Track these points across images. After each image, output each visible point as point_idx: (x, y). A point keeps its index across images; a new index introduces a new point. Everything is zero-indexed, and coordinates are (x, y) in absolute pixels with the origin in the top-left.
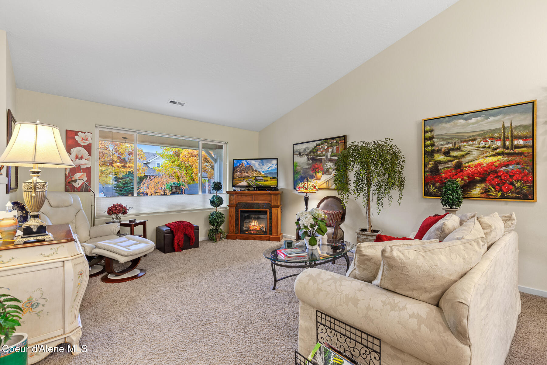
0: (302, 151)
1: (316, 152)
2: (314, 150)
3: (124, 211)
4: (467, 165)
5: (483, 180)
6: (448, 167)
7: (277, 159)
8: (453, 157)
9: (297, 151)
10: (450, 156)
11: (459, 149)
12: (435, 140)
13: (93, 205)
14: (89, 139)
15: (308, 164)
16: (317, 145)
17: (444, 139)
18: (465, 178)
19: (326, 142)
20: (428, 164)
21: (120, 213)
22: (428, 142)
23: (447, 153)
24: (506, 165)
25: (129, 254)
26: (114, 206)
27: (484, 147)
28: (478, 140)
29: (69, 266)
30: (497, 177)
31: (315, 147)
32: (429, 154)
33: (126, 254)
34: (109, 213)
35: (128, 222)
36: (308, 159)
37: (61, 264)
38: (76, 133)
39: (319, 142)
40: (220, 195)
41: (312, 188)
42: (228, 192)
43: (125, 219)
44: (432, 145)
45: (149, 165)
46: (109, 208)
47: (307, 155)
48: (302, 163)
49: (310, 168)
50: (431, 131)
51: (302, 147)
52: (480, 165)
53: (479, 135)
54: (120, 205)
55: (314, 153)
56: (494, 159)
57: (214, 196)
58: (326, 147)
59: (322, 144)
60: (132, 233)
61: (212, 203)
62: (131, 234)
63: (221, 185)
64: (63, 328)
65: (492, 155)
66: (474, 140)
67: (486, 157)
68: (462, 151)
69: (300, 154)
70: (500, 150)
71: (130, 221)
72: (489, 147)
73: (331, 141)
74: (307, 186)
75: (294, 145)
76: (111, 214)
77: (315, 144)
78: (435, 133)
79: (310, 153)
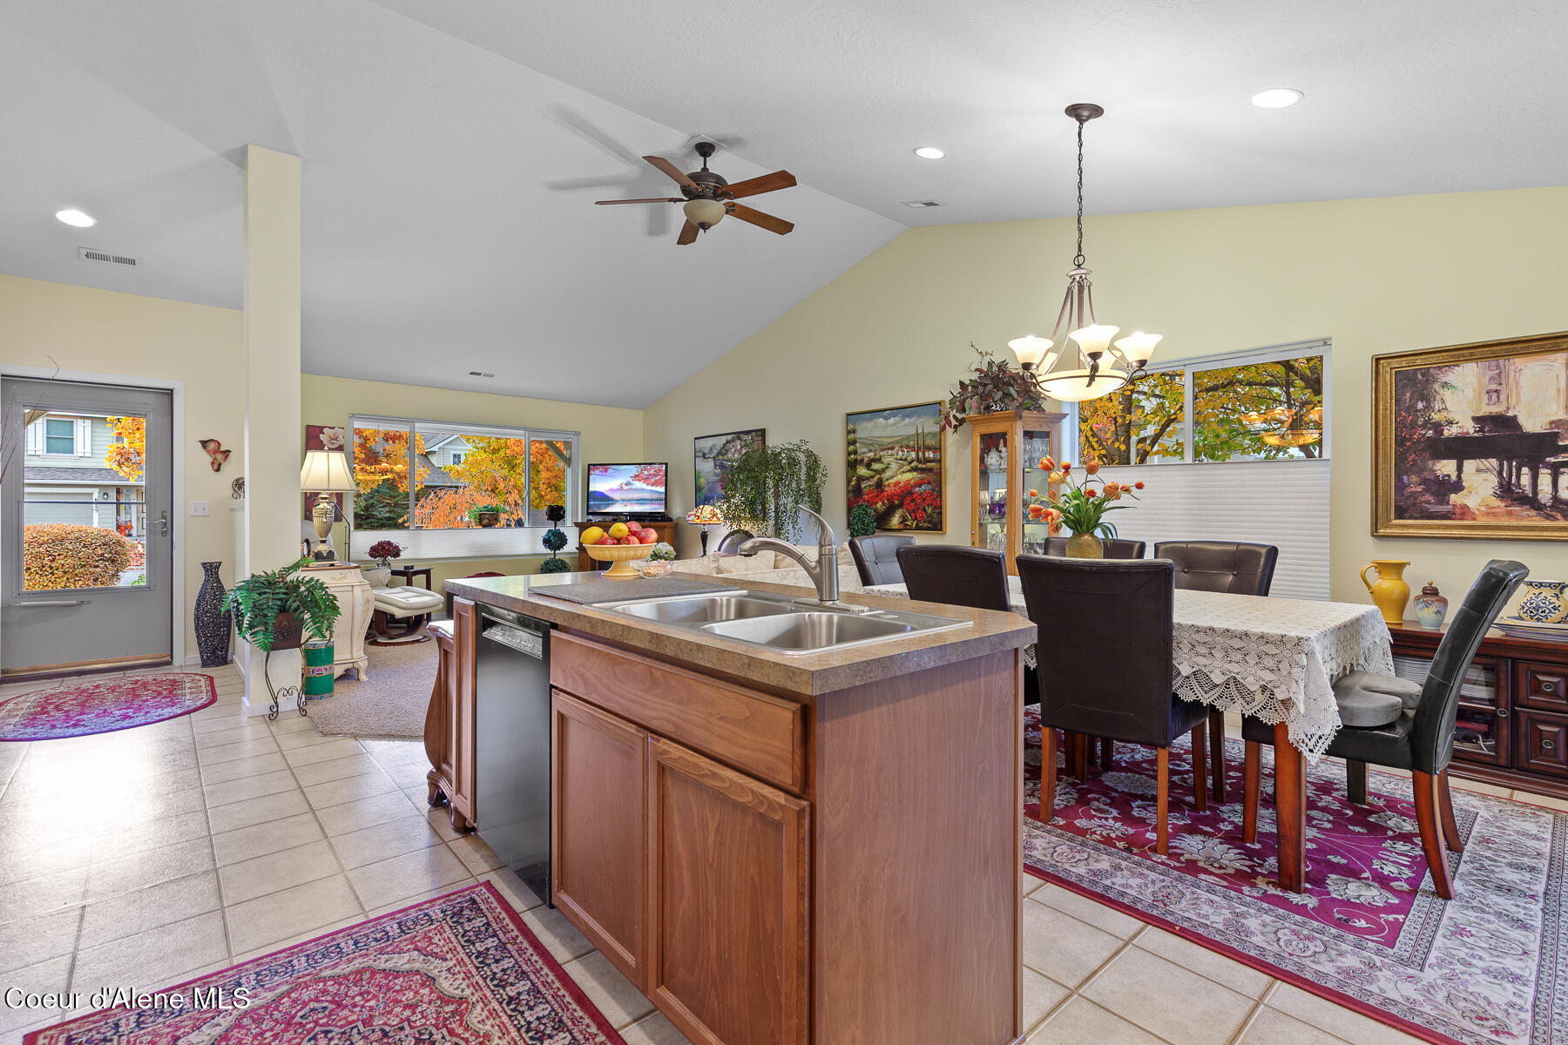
0: (706, 451)
1: (726, 454)
2: (723, 451)
3: (396, 552)
4: (887, 483)
5: (901, 506)
6: (870, 486)
7: (666, 464)
8: (874, 470)
9: (700, 451)
10: (871, 470)
11: (879, 460)
12: (858, 445)
13: (347, 542)
14: (340, 438)
15: (716, 474)
16: (728, 442)
17: (866, 445)
18: (886, 501)
19: (739, 439)
20: (852, 481)
21: (388, 555)
22: (851, 448)
23: (868, 466)
24: (920, 486)
25: (408, 606)
26: (380, 544)
27: (901, 459)
28: (896, 449)
29: (357, 590)
30: (913, 500)
31: (725, 445)
32: (852, 465)
33: (404, 606)
34: (371, 555)
35: (403, 569)
36: (716, 465)
37: (350, 589)
38: (321, 429)
39: (730, 437)
40: (562, 530)
41: (709, 516)
42: (577, 524)
43: (397, 564)
44: (855, 452)
45: (433, 459)
46: (372, 548)
47: (714, 458)
48: (707, 473)
49: (717, 481)
50: (854, 432)
51: (708, 443)
52: (897, 483)
53: (897, 442)
54: (389, 543)
55: (723, 455)
56: (909, 476)
57: (550, 531)
58: (739, 447)
59: (733, 440)
60: (409, 583)
61: (547, 542)
62: (408, 585)
63: (564, 512)
64: (352, 653)
65: (909, 471)
66: (892, 448)
67: (903, 472)
68: (882, 463)
69: (704, 456)
70: (915, 464)
71: (406, 567)
72: (906, 460)
73: (745, 437)
74: (701, 513)
75: (696, 439)
76: (375, 557)
77: (723, 439)
78: (859, 435)
79: (718, 454)
